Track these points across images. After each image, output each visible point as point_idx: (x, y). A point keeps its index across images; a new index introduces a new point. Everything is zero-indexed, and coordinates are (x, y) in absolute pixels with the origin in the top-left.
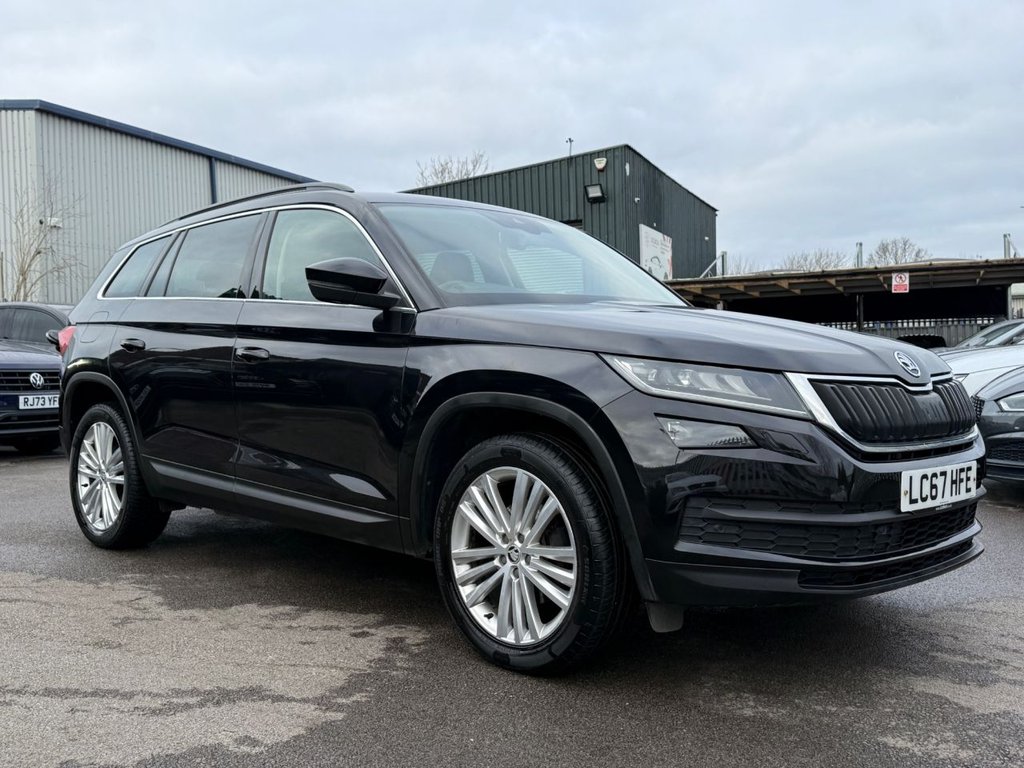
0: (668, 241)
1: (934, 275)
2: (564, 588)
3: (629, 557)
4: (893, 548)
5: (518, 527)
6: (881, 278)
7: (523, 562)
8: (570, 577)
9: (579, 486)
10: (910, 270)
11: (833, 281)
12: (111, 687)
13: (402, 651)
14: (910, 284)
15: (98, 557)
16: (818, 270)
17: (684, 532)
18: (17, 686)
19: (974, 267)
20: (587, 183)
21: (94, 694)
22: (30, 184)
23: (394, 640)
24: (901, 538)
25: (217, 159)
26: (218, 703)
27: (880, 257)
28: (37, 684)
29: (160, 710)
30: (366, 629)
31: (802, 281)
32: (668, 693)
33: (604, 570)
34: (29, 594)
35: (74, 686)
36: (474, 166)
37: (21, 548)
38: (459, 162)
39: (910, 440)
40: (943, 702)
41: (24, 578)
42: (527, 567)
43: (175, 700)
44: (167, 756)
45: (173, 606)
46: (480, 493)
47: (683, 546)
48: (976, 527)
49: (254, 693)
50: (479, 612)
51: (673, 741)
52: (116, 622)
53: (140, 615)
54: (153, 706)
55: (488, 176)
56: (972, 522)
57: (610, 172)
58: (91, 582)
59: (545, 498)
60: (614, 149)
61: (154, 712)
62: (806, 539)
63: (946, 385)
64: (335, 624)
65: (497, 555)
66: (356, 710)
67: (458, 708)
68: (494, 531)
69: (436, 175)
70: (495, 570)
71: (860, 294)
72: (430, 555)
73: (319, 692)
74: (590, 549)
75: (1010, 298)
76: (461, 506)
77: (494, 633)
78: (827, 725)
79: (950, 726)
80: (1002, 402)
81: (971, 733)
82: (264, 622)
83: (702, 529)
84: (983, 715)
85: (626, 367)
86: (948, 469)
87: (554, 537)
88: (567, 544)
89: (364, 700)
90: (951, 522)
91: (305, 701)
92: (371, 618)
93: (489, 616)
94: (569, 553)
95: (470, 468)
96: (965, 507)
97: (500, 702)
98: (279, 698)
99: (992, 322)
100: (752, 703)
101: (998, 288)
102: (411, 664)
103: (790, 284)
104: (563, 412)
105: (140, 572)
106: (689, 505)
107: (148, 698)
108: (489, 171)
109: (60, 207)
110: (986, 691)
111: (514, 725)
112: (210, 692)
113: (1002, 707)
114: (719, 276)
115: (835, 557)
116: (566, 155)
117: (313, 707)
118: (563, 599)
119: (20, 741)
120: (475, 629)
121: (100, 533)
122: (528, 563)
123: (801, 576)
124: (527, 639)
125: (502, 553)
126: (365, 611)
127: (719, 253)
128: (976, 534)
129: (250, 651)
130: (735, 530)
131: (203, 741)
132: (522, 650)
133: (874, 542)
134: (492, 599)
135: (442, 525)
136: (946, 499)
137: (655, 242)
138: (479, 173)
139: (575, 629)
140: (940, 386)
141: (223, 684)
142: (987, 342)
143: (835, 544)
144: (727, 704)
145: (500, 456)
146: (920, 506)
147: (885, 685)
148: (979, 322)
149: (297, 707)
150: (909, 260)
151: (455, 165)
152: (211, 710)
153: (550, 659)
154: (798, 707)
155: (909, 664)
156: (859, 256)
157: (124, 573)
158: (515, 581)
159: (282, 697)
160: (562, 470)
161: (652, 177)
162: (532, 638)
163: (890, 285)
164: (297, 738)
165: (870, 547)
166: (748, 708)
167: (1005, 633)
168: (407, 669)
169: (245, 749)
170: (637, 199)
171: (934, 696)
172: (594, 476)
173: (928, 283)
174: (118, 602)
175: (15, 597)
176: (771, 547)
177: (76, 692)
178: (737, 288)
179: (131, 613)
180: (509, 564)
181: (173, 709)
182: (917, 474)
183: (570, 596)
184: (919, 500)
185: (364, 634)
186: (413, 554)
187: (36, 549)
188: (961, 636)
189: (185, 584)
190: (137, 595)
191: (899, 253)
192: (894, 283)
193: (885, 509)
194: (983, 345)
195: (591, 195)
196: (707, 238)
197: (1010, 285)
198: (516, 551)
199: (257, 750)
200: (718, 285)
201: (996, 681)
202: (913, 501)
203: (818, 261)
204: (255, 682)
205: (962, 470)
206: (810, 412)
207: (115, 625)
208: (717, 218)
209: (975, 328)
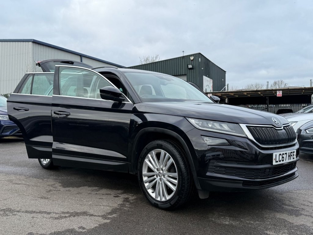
0: (211, 81)
1: (289, 91)
2: (174, 185)
3: (193, 177)
4: (270, 175)
5: (161, 167)
6: (274, 92)
7: (163, 177)
8: (176, 182)
9: (179, 155)
10: (282, 90)
11: (260, 93)
12: (45, 210)
13: (128, 202)
14: (282, 94)
15: (44, 172)
16: (256, 89)
17: (209, 170)
18: (18, 210)
19: (301, 89)
20: (188, 64)
21: (40, 212)
22: (30, 63)
23: (126, 198)
24: (273, 172)
25: (83, 56)
26: (74, 216)
27: (274, 85)
28: (23, 209)
29: (58, 218)
30: (118, 195)
31: (251, 93)
32: (204, 216)
33: (186, 180)
34: (24, 182)
35: (34, 210)
36: (156, 59)
37: (22, 168)
38: (151, 57)
39: (276, 144)
40: (285, 221)
41: (22, 177)
42: (164, 179)
43: (62, 215)
44: (58, 232)
45: (64, 187)
46: (151, 156)
47: (208, 174)
48: (296, 169)
49: (85, 213)
50: (150, 191)
51: (205, 231)
52: (47, 191)
53: (54, 189)
54: (56, 217)
55: (160, 62)
56: (295, 168)
57: (195, 61)
58: (41, 179)
59: (169, 159)
60: (196, 54)
61: (56, 218)
62: (245, 172)
63: (288, 127)
64: (110, 193)
65: (155, 175)
66: (113, 219)
67: (143, 219)
68: (155, 168)
69: (145, 61)
70: (155, 179)
71: (268, 97)
72: (137, 174)
73: (103, 214)
74: (182, 174)
75: (312, 98)
76: (145, 160)
77: (154, 197)
78: (250, 227)
79: (286, 228)
80: (307, 131)
81: (292, 230)
82: (89, 192)
83: (214, 169)
84: (296, 225)
85: (193, 121)
86: (287, 152)
87: (172, 170)
88: (175, 172)
89: (116, 216)
90: (289, 168)
91: (99, 216)
92: (120, 191)
93: (153, 192)
94: (176, 175)
95: (148, 149)
96: (293, 163)
97: (155, 218)
98: (92, 215)
99: (306, 105)
100: (228, 220)
101: (308, 95)
102: (130, 206)
103: (247, 93)
104: (174, 134)
105: (56, 176)
106: (210, 162)
107: (54, 214)
108: (160, 60)
109: (38, 69)
110: (298, 218)
111: (159, 225)
112: (72, 213)
113: (302, 223)
114: (226, 91)
115: (253, 178)
116: (182, 56)
117: (101, 218)
118: (174, 188)
119: (17, 226)
120: (149, 196)
121: (45, 164)
122: (164, 177)
123: (243, 183)
124: (163, 199)
125: (157, 174)
126: (118, 189)
127: (226, 84)
128: (296, 171)
129: (84, 201)
130: (224, 169)
131: (69, 227)
132: (162, 202)
133: (265, 173)
134: (154, 187)
135: (140, 165)
136: (287, 161)
137: (208, 81)
138: (157, 61)
139: (177, 197)
140: (285, 128)
141: (76, 211)
142: (304, 111)
143: (253, 174)
144: (221, 220)
145: (157, 146)
146: (279, 163)
147: (268, 215)
148: (303, 105)
149: (96, 218)
150: (282, 87)
151: (150, 58)
152: (72, 218)
153: (170, 205)
154: (242, 221)
155: (276, 209)
156: (268, 85)
157: (51, 176)
158: (160, 182)
159: (93, 215)
160: (174, 151)
161: (207, 62)
162: (165, 199)
163: (276, 94)
164: (96, 227)
165: (263, 175)
166: (227, 221)
167: (305, 200)
168: (129, 207)
169: (81, 230)
170: (202, 69)
171: (283, 219)
172: (183, 152)
173: (288, 94)
174: (48, 185)
175: (20, 183)
176: (234, 175)
177: (34, 212)
178: (231, 94)
179: (52, 188)
180: (159, 177)
181: (61, 218)
182: (278, 154)
183: (176, 187)
184: (279, 161)
185: (117, 196)
186: (132, 173)
187: (27, 168)
188: (292, 201)
189: (68, 180)
190: (54, 183)
191: (280, 84)
192: (277, 94)
193: (268, 164)
194: (303, 112)
195: (189, 67)
196: (223, 80)
197: (312, 94)
198: (161, 174)
199: (84, 231)
200: (226, 94)
201: (301, 215)
202: (277, 162)
203: (256, 87)
204: (85, 210)
205: (292, 153)
206: (246, 135)
207: (47, 192)
208: (226, 74)
209: (302, 107)
